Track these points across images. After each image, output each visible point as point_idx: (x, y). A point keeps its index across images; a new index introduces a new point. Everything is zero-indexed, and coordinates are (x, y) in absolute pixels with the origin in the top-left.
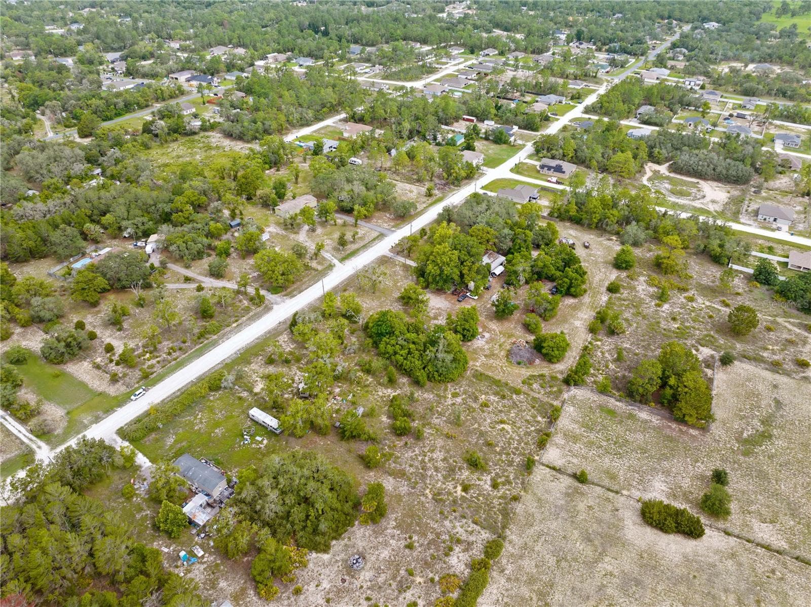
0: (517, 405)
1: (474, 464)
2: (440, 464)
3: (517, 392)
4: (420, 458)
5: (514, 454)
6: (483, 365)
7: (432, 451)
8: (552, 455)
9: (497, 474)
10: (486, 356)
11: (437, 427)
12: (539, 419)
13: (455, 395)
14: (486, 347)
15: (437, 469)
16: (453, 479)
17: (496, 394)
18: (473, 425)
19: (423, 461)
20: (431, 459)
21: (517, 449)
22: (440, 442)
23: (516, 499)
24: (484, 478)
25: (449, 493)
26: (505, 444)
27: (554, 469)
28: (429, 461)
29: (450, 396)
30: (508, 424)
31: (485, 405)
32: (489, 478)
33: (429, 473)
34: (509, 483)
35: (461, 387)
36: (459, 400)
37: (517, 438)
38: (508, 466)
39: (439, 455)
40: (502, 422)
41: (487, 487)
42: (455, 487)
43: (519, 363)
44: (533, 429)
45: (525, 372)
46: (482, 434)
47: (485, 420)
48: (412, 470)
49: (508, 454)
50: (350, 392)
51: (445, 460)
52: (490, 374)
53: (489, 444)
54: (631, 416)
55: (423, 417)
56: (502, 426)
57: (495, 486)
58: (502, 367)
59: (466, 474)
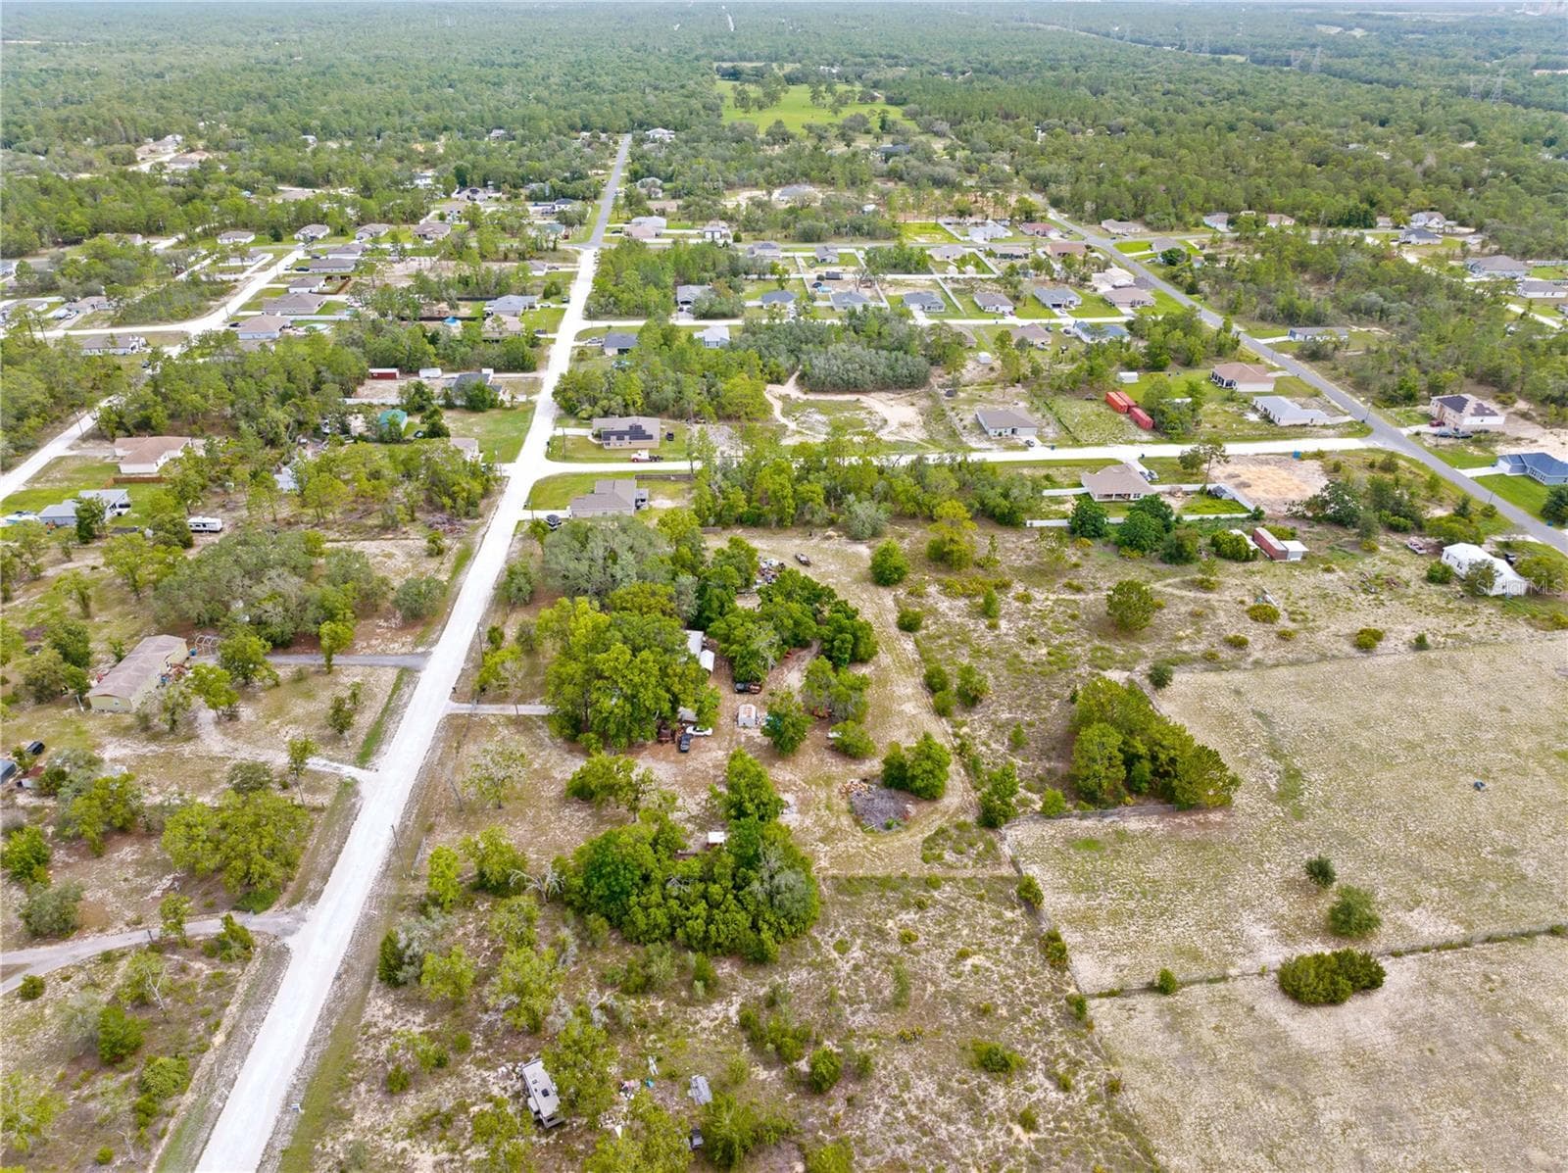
0: (954, 909)
1: (996, 1065)
2: (944, 1104)
3: (931, 883)
4: (900, 1115)
5: (1035, 1005)
6: (835, 860)
7: (906, 1086)
8: (1087, 971)
9: (1046, 1061)
10: (822, 840)
11: (870, 1031)
12: (1009, 915)
13: (842, 948)
14: (808, 822)
15: (949, 1119)
16: (992, 1119)
17: (905, 906)
18: (924, 990)
19: (911, 1119)
20: (921, 1104)
21: (1028, 992)
22: (903, 1059)
23: (1114, 1088)
24: (1034, 1082)
25: (1011, 1152)
26: (1004, 996)
27: (1111, 994)
28: (919, 1108)
29: (836, 955)
30: (975, 953)
31: (907, 939)
32: (1041, 1076)
33: (942, 1134)
34: (1077, 1064)
35: (837, 925)
36: (856, 954)
37: (1011, 972)
38: (1047, 1033)
39: (925, 1087)
40: (963, 955)
41: (1055, 1096)
42: (1009, 1132)
43: (888, 827)
44: (1016, 939)
45: (912, 839)
46: (954, 999)
47: (934, 968)
48: (909, 1149)
49: (1026, 1011)
50: (644, 1056)
51: (942, 1090)
52: (861, 873)
53: (983, 1012)
54: (1122, 836)
55: (829, 1028)
56: (969, 962)
57: (1064, 1087)
58: (865, 847)
59: (999, 1095)
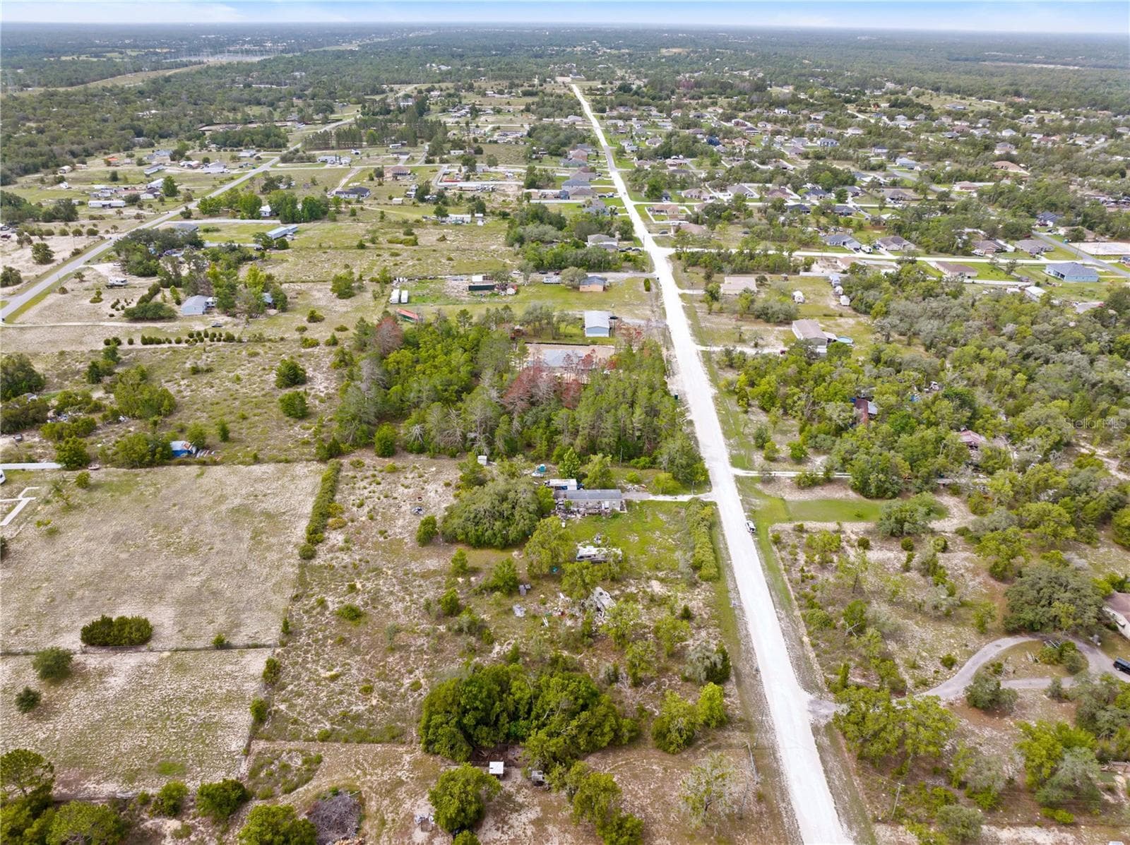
0: (321, 713)
1: (354, 615)
2: (390, 599)
3: (326, 737)
4: (415, 596)
5: (308, 645)
6: (397, 761)
7: (406, 608)
8: (257, 663)
9: (323, 615)
10: (401, 783)
11: (416, 635)
12: (283, 707)
13: (416, 686)
14: (408, 805)
15: (392, 593)
16: (369, 592)
17: (358, 718)
18: (373, 656)
19: (411, 594)
20: (403, 600)
21: (307, 652)
22: (403, 620)
23: (296, 598)
24: (336, 605)
25: (368, 579)
26: (323, 651)
27: (256, 646)
28: (404, 598)
29: (422, 681)
30: (325, 679)
31: (368, 691)
32: (331, 609)
33: (397, 588)
34: (306, 612)
35: (414, 703)
36: (407, 682)
37: (309, 666)
38: (312, 629)
39: (397, 607)
40: (334, 678)
41: (330, 599)
42: (363, 586)
43: (336, 793)
44: (290, 688)
45: (321, 783)
46: (356, 651)
47: (359, 669)
48: (417, 583)
49: (316, 641)
51: (388, 605)
52: (379, 748)
53: (343, 641)
55: (441, 637)
56: (333, 673)
57: (322, 603)
58: (365, 775)
59: (358, 602)
